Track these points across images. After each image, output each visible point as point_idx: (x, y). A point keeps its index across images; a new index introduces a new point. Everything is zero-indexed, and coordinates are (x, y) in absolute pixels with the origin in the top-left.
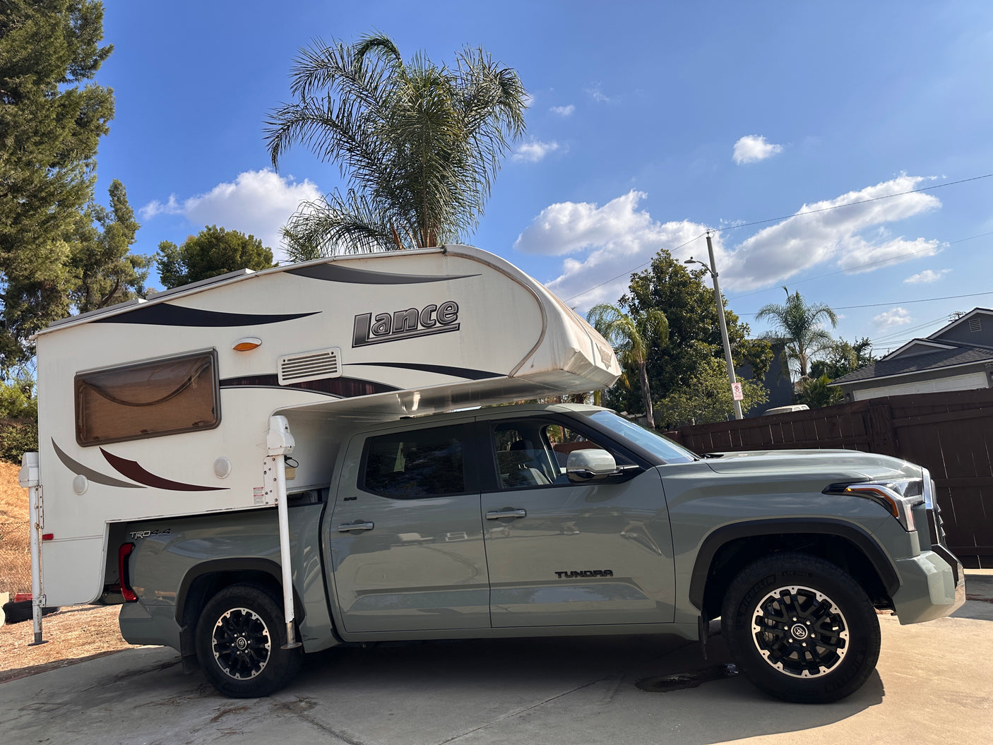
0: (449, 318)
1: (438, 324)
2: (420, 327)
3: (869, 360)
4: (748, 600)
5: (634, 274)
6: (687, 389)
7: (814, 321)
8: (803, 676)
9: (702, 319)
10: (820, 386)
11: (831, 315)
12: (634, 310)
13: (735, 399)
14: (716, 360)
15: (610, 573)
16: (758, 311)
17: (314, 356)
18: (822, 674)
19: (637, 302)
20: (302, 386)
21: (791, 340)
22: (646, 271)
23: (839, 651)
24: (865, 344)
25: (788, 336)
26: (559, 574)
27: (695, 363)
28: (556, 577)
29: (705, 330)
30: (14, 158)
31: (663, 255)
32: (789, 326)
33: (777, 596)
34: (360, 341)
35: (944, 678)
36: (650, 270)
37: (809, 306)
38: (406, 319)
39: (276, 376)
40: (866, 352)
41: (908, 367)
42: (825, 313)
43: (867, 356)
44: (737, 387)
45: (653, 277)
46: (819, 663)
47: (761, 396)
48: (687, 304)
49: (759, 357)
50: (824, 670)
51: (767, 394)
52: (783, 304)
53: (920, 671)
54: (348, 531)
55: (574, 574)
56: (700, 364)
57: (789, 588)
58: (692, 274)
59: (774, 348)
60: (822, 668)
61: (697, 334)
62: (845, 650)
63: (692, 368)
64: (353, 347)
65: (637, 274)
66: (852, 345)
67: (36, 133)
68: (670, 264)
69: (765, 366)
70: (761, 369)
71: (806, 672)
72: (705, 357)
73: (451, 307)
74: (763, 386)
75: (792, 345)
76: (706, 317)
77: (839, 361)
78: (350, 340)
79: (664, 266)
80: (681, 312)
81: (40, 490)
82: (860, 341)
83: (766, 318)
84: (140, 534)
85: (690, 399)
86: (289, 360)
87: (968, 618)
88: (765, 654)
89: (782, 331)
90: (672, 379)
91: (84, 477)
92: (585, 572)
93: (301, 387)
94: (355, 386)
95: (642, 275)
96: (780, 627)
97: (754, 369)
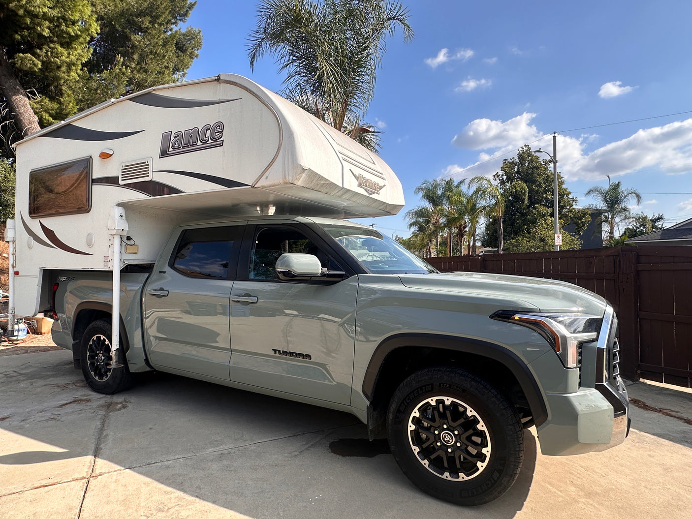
0: (217, 135)
1: (210, 141)
2: (199, 143)
3: (660, 229)
4: (408, 402)
5: (505, 160)
6: (528, 235)
7: (625, 200)
8: (444, 477)
9: (545, 192)
10: (621, 242)
11: (638, 196)
12: (503, 182)
13: (556, 244)
14: (551, 219)
15: (309, 356)
16: (587, 191)
17: (139, 164)
18: (460, 479)
19: (505, 178)
20: (132, 186)
21: (606, 211)
22: (513, 158)
23: (479, 464)
24: (660, 218)
25: (606, 208)
26: (275, 351)
27: (536, 219)
28: (272, 353)
29: (546, 198)
30: (138, 67)
31: (525, 149)
32: (606, 201)
33: (433, 403)
34: (164, 154)
35: (592, 502)
36: (516, 157)
37: (623, 189)
38: (191, 136)
39: (118, 177)
40: (659, 223)
41: (686, 235)
42: (634, 195)
43: (660, 226)
44: (558, 237)
45: (517, 162)
46: (459, 469)
47: (576, 244)
48: (537, 181)
49: (581, 219)
50: (462, 477)
51: (581, 244)
52: (606, 187)
53: (573, 489)
54: (155, 295)
55: (285, 353)
56: (539, 220)
57: (445, 398)
58: (543, 162)
59: (592, 215)
60: (462, 475)
61: (542, 201)
62: (485, 464)
63: (534, 222)
64: (160, 158)
65: (507, 160)
66: (650, 218)
67: (151, 52)
68: (529, 155)
69: (584, 225)
70: (581, 227)
71: (447, 474)
72: (543, 216)
73: (219, 126)
74: (579, 238)
75: (606, 214)
76: (548, 190)
77: (638, 228)
78: (158, 152)
79: (526, 156)
80: (532, 186)
81: (15, 243)
82: (656, 216)
83: (592, 195)
84: (62, 278)
85: (529, 242)
86: (126, 166)
87: (654, 434)
88: (416, 449)
89: (601, 205)
90: (520, 228)
91: (32, 238)
92: (293, 353)
93: (130, 187)
94: (158, 188)
95: (511, 161)
96: (432, 430)
97: (576, 227)
